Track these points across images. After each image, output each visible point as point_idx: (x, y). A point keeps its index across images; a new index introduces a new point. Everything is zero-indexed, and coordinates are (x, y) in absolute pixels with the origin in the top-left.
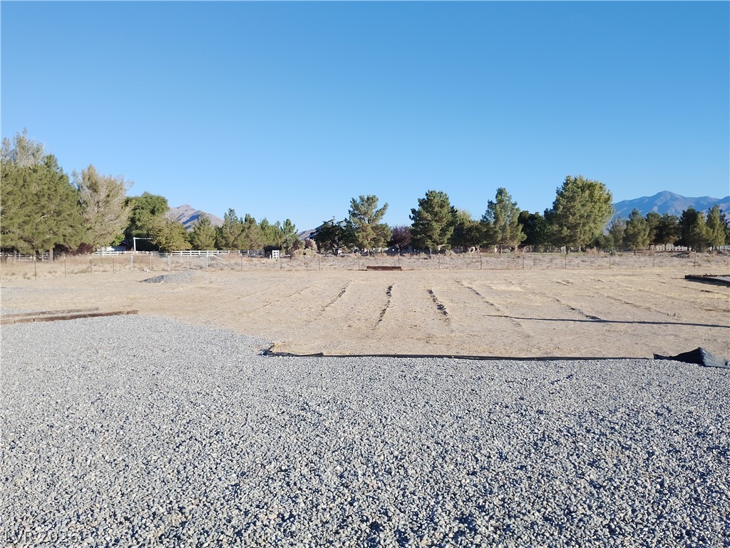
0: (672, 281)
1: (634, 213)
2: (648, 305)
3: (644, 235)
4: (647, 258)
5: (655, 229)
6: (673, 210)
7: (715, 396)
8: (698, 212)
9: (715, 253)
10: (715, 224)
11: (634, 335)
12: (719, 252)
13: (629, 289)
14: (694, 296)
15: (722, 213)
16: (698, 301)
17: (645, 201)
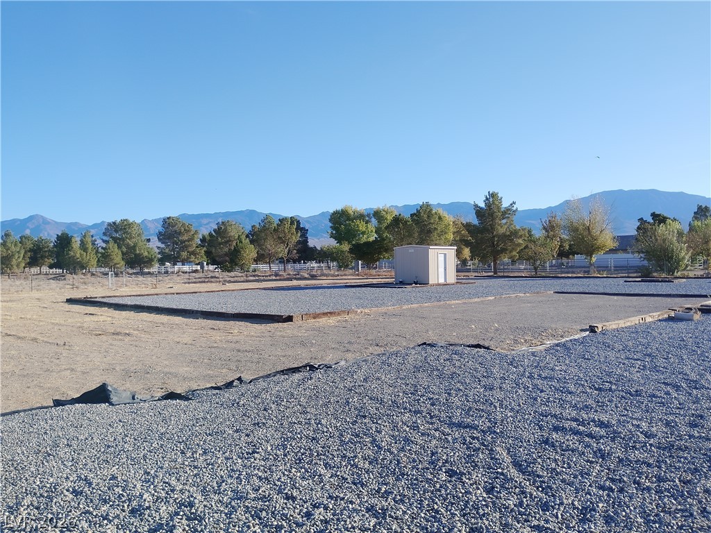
0: (54, 305)
1: (7, 235)
2: (33, 335)
3: (19, 257)
4: (22, 281)
5: (29, 251)
6: (46, 234)
7: (135, 445)
8: (72, 237)
9: (89, 275)
10: (87, 248)
11: (24, 376)
12: (93, 274)
13: (9, 318)
14: (80, 320)
15: (94, 239)
16: (85, 325)
17: (16, 224)
